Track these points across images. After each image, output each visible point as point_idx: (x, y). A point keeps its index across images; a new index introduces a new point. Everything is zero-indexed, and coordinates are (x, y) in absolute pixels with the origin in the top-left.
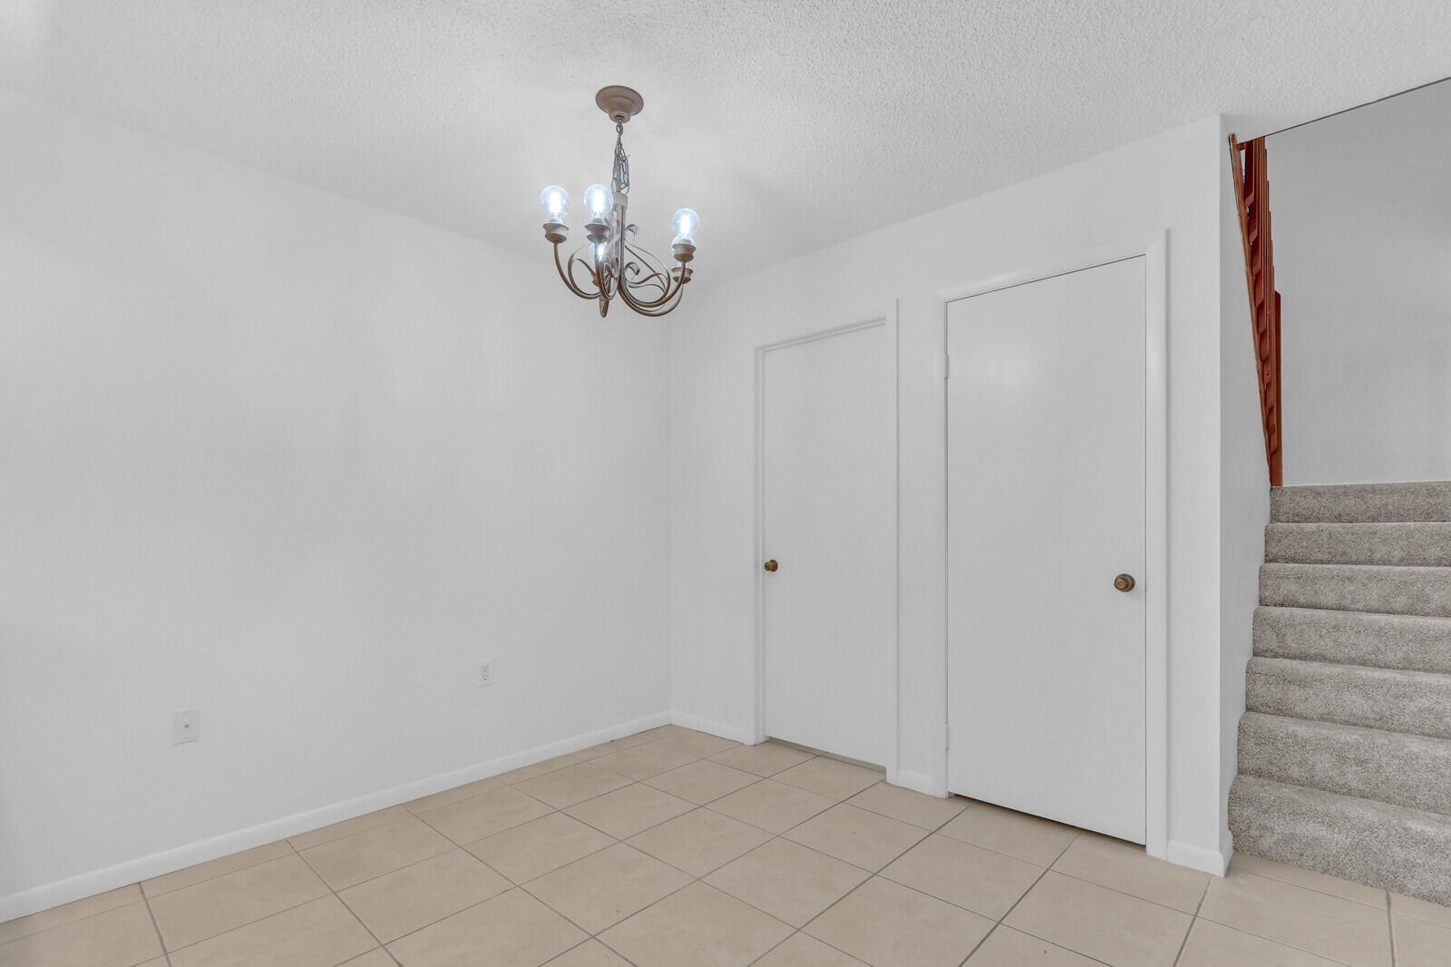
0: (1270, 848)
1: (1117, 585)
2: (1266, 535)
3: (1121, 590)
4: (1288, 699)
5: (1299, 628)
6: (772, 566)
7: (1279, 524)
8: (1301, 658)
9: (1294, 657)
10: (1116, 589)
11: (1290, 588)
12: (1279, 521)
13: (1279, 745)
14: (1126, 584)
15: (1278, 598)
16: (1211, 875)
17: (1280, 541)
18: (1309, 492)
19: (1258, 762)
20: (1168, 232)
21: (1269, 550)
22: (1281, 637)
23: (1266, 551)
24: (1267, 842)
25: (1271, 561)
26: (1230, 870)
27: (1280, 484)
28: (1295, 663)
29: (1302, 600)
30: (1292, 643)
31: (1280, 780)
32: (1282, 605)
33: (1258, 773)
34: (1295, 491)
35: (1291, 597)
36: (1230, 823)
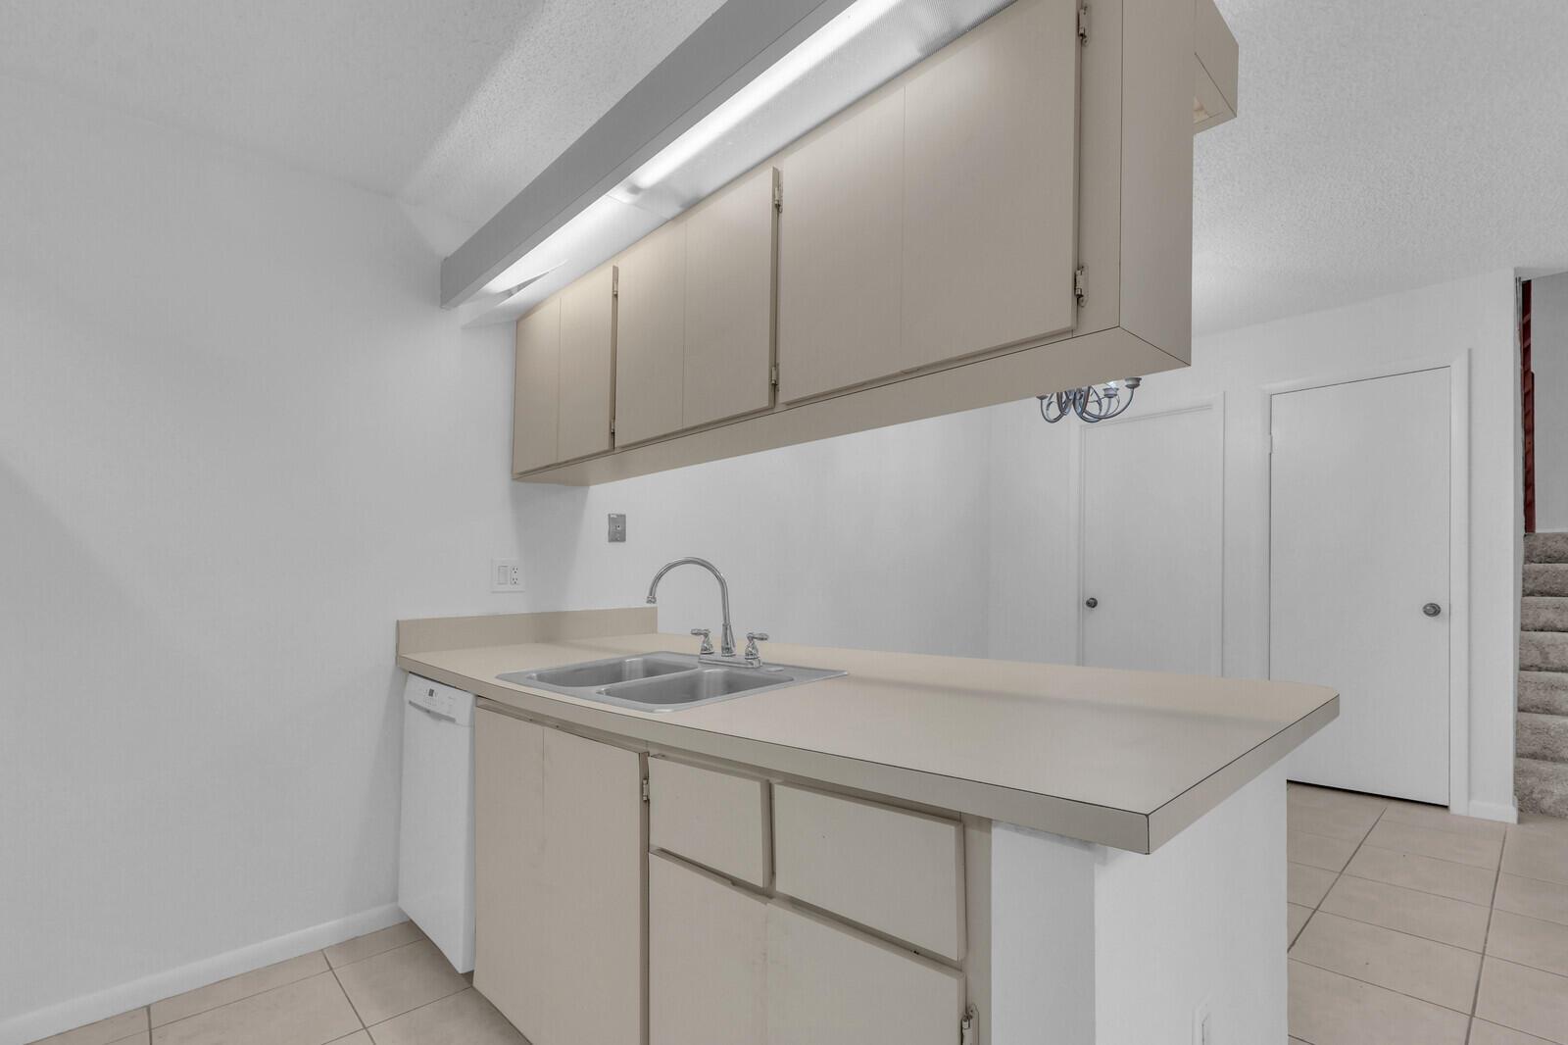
0: (1550, 807)
1: (1426, 612)
2: (1523, 574)
3: (1429, 615)
4: (1555, 701)
5: (1561, 647)
6: (1092, 603)
7: (1533, 564)
8: (1562, 671)
9: (1556, 670)
10: (1425, 615)
11: (1548, 616)
12: (1532, 561)
13: (1552, 734)
14: (1433, 610)
15: (1539, 625)
16: (1507, 823)
17: (1536, 578)
18: (1559, 538)
19: (1534, 748)
20: (1470, 351)
21: (1526, 585)
22: (1545, 655)
23: (1523, 587)
24: (1547, 803)
25: (1528, 595)
26: (1520, 821)
27: (1533, 531)
28: (1560, 674)
29: (1560, 626)
30: (1554, 659)
31: (1553, 760)
32: (1542, 630)
33: (1534, 756)
34: (1547, 537)
35: (1549, 622)
36: (1515, 790)
